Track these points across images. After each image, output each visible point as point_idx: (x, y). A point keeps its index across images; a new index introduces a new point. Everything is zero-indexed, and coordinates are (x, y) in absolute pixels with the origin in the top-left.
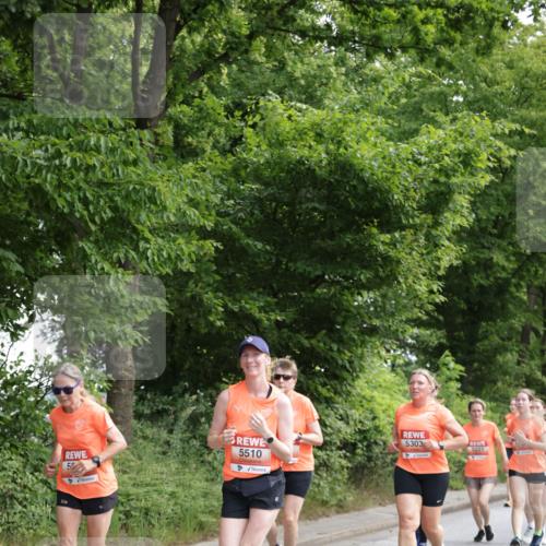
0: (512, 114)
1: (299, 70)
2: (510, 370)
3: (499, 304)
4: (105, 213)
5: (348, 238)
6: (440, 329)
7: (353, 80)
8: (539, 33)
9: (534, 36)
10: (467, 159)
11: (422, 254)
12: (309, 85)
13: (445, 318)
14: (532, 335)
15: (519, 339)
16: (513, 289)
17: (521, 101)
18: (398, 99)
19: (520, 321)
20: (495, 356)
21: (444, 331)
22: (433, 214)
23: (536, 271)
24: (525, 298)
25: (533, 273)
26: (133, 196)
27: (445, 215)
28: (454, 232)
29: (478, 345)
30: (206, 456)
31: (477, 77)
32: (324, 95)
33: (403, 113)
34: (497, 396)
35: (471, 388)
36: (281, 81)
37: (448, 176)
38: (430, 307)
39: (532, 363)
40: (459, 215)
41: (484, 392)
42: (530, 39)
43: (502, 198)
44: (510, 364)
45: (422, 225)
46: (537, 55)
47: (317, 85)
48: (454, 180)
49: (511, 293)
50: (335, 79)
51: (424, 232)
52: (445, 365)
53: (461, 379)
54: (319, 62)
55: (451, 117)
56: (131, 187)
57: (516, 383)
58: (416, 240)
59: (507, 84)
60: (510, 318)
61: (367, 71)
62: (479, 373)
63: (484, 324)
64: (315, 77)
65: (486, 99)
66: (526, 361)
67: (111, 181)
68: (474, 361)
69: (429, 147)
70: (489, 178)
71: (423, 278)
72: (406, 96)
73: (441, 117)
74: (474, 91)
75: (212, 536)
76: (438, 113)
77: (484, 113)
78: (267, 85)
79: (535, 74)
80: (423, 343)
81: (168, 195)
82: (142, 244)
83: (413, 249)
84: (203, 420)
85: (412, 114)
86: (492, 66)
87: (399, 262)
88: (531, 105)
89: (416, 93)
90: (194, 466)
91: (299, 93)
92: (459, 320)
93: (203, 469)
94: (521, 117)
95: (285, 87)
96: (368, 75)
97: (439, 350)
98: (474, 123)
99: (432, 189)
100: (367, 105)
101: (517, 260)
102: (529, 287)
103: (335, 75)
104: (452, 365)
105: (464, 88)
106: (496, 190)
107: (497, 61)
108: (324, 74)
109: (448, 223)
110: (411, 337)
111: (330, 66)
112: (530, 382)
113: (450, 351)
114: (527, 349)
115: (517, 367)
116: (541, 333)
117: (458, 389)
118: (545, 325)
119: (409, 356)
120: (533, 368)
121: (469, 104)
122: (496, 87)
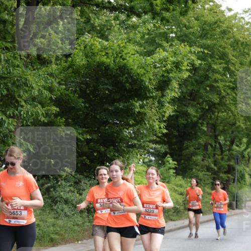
0: (199, 43)
1: (97, 22)
2: (198, 164)
3: (193, 132)
4: (4, 91)
5: (121, 106)
6: (165, 145)
7: (122, 27)
8: (211, 3)
9: (209, 5)
10: (177, 65)
11: (156, 110)
12: (102, 30)
13: (167, 139)
14: (209, 146)
15: (203, 149)
16: (200, 125)
17: (203, 35)
18: (144, 35)
19: (203, 140)
20: (191, 157)
21: (167, 145)
22: (161, 91)
23: (211, 117)
24: (206, 129)
25: (209, 117)
26: (17, 83)
27: (167, 91)
28: (171, 99)
29: (183, 152)
30: (54, 207)
31: (181, 25)
32: (109, 34)
33: (147, 42)
34: (193, 176)
35: (181, 172)
36: (88, 27)
37: (168, 73)
38: (160, 135)
39: (209, 160)
40: (174, 92)
41: (187, 174)
42: (207, 6)
43: (194, 82)
44: (199, 161)
45: (156, 96)
46: (210, 14)
47: (105, 29)
48: (171, 75)
49: (199, 127)
50: (114, 27)
51: (157, 100)
52: (168, 162)
53: (175, 168)
54: (106, 18)
55: (169, 44)
56: (16, 79)
57: (202, 170)
58: (153, 104)
59: (196, 28)
60: (198, 139)
61: (129, 22)
62: (184, 165)
63: (186, 142)
64: (104, 25)
65: (186, 35)
66: (207, 159)
67: (6, 76)
68: (181, 160)
69: (159, 59)
70: (188, 74)
71: (157, 121)
72: (148, 34)
73: (165, 44)
74: (180, 31)
75: (57, 245)
76: (163, 42)
77: (186, 44)
78: (82, 30)
79: (209, 23)
80: (158, 151)
81: (33, 82)
82: (20, 108)
83: (152, 108)
84: (52, 190)
85: (151, 44)
86: (188, 19)
87: (145, 114)
88: (207, 38)
89: (153, 33)
90: (48, 211)
91: (97, 33)
92: (174, 140)
93: (52, 213)
94: (203, 44)
95: (90, 30)
96: (129, 24)
97: (165, 154)
98: (181, 48)
99: (161, 79)
100: (130, 40)
101: (202, 111)
102: (207, 124)
103: (114, 25)
104: (171, 161)
105: (175, 30)
106: (191, 78)
107: (191, 17)
108: (109, 24)
109: (168, 95)
110: (152, 148)
111: (112, 20)
112: (209, 169)
113: (170, 155)
114: (207, 153)
115: (202, 162)
116: (214, 146)
117: (174, 173)
118: (215, 142)
119: (151, 158)
120: (210, 162)
121: (178, 38)
122: (191, 30)
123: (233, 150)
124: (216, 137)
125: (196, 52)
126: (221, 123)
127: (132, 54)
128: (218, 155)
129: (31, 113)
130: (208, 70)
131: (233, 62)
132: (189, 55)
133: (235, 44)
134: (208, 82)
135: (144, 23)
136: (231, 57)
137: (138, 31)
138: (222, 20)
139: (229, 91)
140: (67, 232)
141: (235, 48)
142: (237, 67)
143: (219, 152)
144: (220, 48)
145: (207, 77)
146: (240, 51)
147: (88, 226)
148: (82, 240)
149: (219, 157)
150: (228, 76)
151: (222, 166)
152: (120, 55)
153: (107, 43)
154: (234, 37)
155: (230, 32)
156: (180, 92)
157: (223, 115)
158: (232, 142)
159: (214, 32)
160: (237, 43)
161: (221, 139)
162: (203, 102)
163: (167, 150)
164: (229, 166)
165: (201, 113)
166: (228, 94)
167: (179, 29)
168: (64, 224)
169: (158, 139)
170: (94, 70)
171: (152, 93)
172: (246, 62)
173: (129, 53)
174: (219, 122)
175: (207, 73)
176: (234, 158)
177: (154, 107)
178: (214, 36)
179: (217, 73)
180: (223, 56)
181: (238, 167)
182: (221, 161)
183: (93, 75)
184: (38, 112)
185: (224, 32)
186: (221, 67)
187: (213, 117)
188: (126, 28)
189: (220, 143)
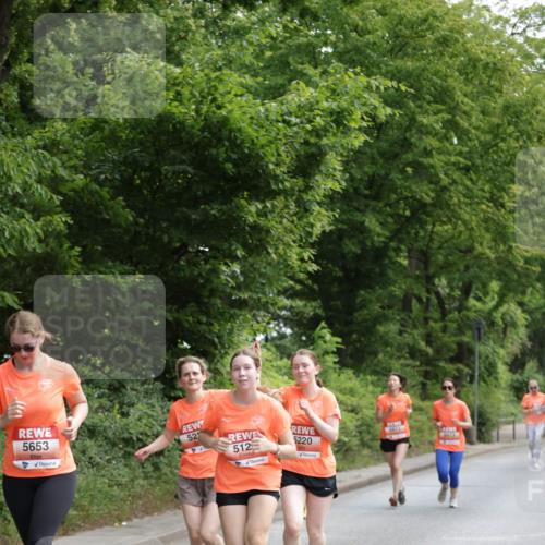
0: (386, 66)
2: (390, 341)
5: (214, 210)
6: (315, 300)
7: (213, 33)
10: (339, 119)
11: (293, 222)
13: (320, 289)
14: (414, 302)
15: (401, 307)
16: (392, 254)
17: (397, 49)
18: (262, 52)
19: (400, 288)
20: (375, 325)
21: (319, 301)
22: (304, 177)
23: (417, 234)
24: (405, 262)
25: (413, 235)
27: (317, 178)
28: (325, 196)
29: (356, 314)
31: (346, 26)
32: (182, 50)
33: (269, 67)
34: (378, 369)
35: (350, 361)
38: (302, 276)
39: (416, 332)
40: (331, 179)
41: (364, 365)
43: (376, 156)
44: (391, 335)
45: (292, 189)
47: (174, 39)
48: (325, 141)
49: (390, 258)
50: (194, 33)
51: (294, 198)
52: (321, 337)
53: (338, 352)
54: (177, 14)
55: (320, 69)
57: (398, 354)
58: (287, 207)
59: (379, 33)
60: (390, 284)
61: (228, 23)
62: (358, 345)
63: (362, 292)
64: (172, 30)
65: (357, 50)
66: (409, 331)
68: (352, 332)
69: (299, 106)
70: (363, 138)
71: (295, 245)
72: (272, 48)
73: (309, 70)
75: (73, 530)
76: (307, 66)
77: (358, 69)
79: (409, 21)
80: (297, 314)
81: (12, 165)
83: (282, 217)
85: (280, 70)
86: (363, 13)
87: (268, 232)
88: (406, 54)
89: (283, 45)
92: (335, 289)
94: (396, 68)
96: (229, 27)
97: (314, 322)
98: (347, 78)
99: (303, 151)
100: (231, 62)
101: (396, 222)
102: (409, 251)
103: (194, 28)
104: (328, 337)
105: (333, 38)
106: (371, 148)
107: (369, 8)
108: (181, 27)
109: (319, 187)
110: (284, 308)
111: (188, 18)
112: (413, 353)
113: (326, 323)
114: (410, 318)
115: (399, 337)
116: (425, 300)
117: (335, 363)
118: (428, 291)
119: (284, 329)
120: (416, 337)
121: (339, 56)
122: (367, 36)
123: (468, 309)
124: (429, 279)
125: (382, 88)
126: (440, 248)
127: (236, 95)
128: (436, 321)
129: (10, 233)
130: (408, 128)
131: (466, 108)
132: (366, 95)
133: (469, 69)
134: (409, 156)
135: (262, 21)
136: (459, 97)
137: (248, 41)
138: (438, 14)
139: (457, 175)
140: (96, 501)
141: (470, 77)
142: (474, 119)
143: (436, 315)
144: (434, 78)
145: (406, 145)
146: (481, 83)
147: (142, 486)
148: (128, 519)
149: (437, 326)
150: (455, 141)
151: (444, 345)
152: (210, 97)
153: (178, 70)
154: (466, 51)
155: (457, 41)
156: (346, 181)
157: (444, 229)
158: (466, 291)
159: (421, 41)
160: (475, 67)
161: (442, 284)
162: (398, 201)
163: (319, 311)
164: (460, 345)
165: (394, 227)
166: (454, 182)
167: (342, 36)
168: (88, 483)
169: (298, 287)
170: (150, 132)
171: (283, 183)
172: (494, 108)
173: (229, 93)
174: (436, 245)
175: (407, 135)
176: (471, 328)
177: (288, 213)
178: (422, 50)
179: (428, 133)
180: (443, 96)
181: (480, 348)
182: (440, 334)
183: (149, 144)
184: (25, 230)
185: (444, 42)
186: (437, 122)
187: (422, 234)
188: (222, 36)
189: (438, 294)
